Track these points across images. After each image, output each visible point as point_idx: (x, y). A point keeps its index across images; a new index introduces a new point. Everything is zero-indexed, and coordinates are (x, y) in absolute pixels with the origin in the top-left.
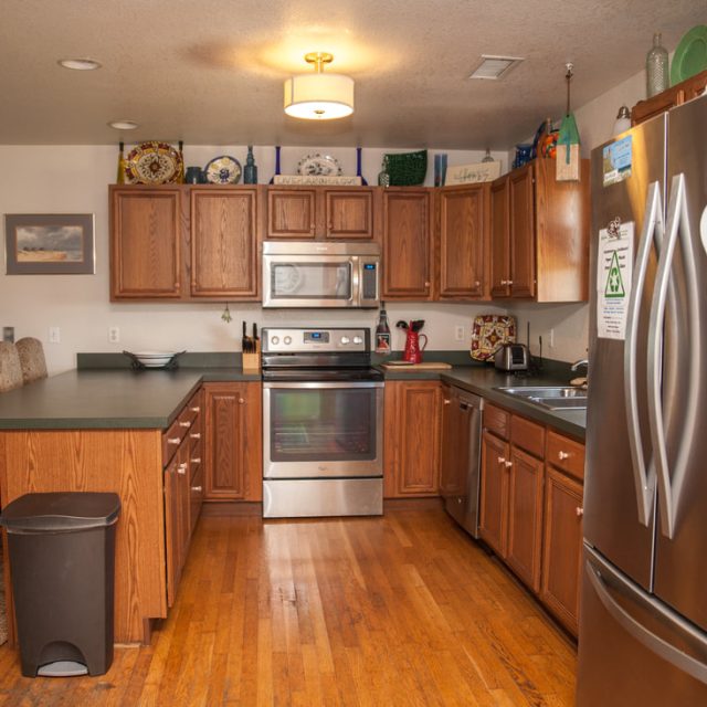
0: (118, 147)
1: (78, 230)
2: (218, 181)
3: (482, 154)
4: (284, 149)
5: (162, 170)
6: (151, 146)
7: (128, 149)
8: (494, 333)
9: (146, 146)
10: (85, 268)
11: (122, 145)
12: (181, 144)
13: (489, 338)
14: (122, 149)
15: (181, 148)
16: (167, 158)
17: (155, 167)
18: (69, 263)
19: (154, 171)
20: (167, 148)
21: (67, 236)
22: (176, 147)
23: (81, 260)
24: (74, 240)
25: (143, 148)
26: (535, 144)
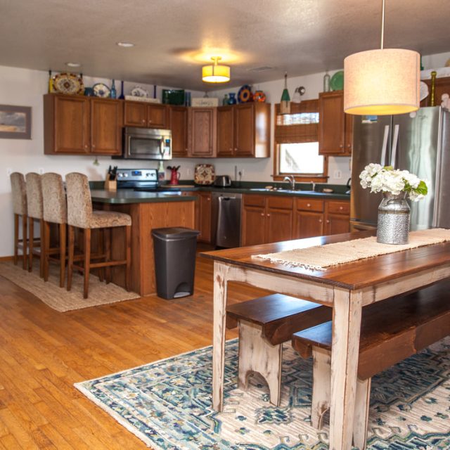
0: (48, 73)
1: (23, 115)
2: (99, 95)
3: (204, 93)
4: (125, 83)
5: (71, 87)
6: (66, 74)
7: (54, 74)
8: (205, 172)
9: (64, 74)
10: (27, 135)
11: (50, 72)
12: (81, 75)
13: (202, 174)
14: (50, 74)
15: (81, 77)
16: (73, 81)
17: (67, 85)
18: (17, 133)
19: (67, 87)
20: (75, 76)
21: (17, 118)
22: (79, 76)
23: (24, 131)
24: (21, 120)
25: (62, 74)
26: (239, 93)
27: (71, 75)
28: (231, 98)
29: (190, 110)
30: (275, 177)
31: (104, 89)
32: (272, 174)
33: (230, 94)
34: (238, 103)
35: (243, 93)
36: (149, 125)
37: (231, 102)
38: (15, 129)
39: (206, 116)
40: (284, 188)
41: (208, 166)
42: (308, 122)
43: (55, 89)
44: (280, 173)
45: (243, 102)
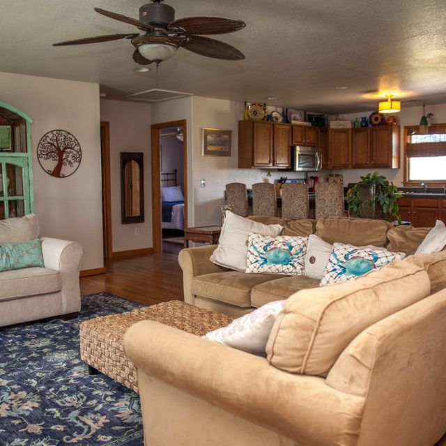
1: (226, 137)
2: (275, 120)
5: (258, 115)
7: (248, 105)
10: (228, 153)
11: (245, 102)
12: (265, 105)
14: (245, 104)
16: (260, 110)
17: (255, 113)
18: (223, 151)
19: (255, 115)
20: (261, 106)
21: (223, 139)
22: (263, 106)
23: (227, 150)
24: (226, 141)
25: (252, 105)
26: (371, 117)
27: (258, 105)
28: (363, 121)
29: (330, 131)
30: (405, 183)
31: (278, 115)
32: (403, 181)
33: (362, 118)
34: (370, 125)
35: (374, 117)
36: (307, 144)
37: (364, 124)
38: (222, 149)
39: (343, 136)
40: (415, 192)
41: (337, 176)
42: (437, 140)
43: (249, 116)
44: (409, 181)
45: (375, 125)
